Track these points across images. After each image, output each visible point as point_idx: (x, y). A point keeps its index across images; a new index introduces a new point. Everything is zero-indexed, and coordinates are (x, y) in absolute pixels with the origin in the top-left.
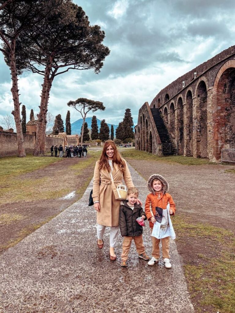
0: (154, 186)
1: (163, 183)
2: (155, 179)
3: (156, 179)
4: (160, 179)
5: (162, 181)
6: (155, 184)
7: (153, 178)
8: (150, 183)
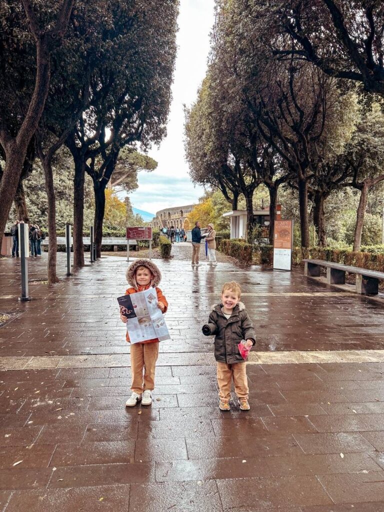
0: (138, 277)
1: (154, 273)
2: (140, 266)
3: (142, 266)
4: (149, 267)
5: (152, 269)
6: (140, 275)
7: (138, 265)
8: (133, 272)
